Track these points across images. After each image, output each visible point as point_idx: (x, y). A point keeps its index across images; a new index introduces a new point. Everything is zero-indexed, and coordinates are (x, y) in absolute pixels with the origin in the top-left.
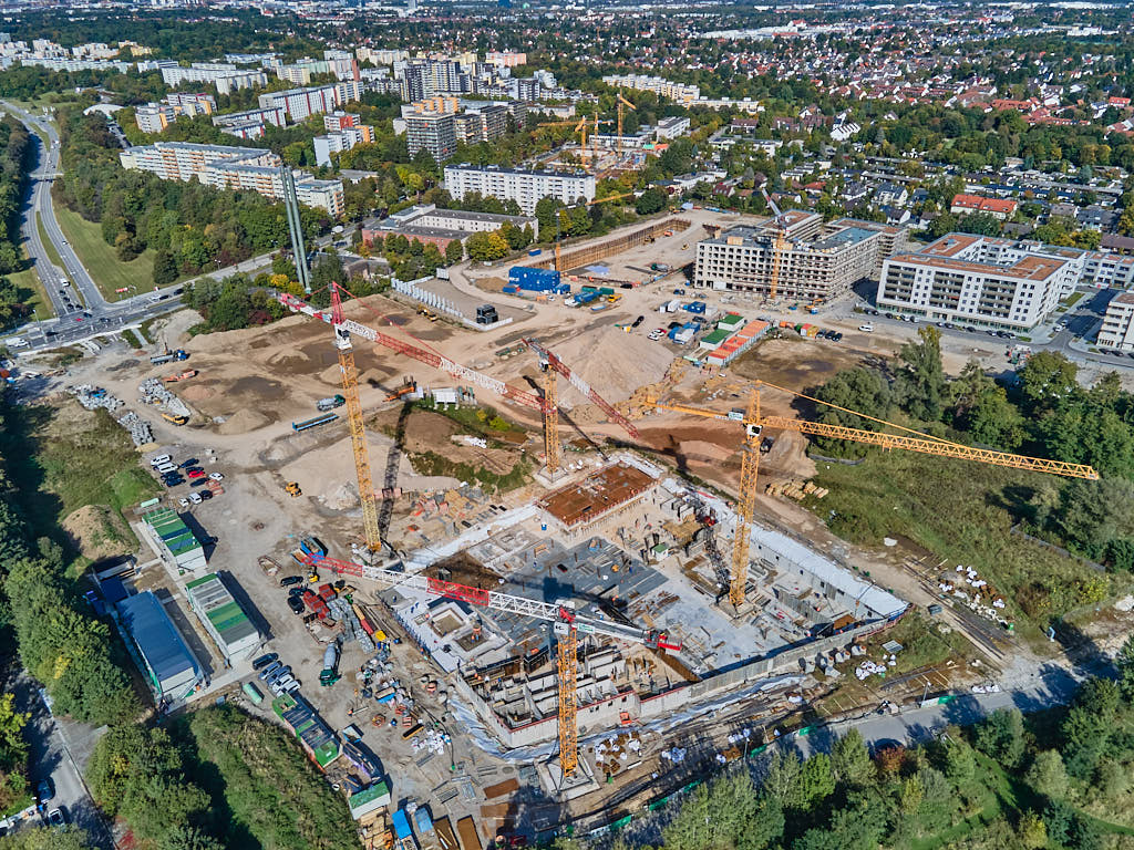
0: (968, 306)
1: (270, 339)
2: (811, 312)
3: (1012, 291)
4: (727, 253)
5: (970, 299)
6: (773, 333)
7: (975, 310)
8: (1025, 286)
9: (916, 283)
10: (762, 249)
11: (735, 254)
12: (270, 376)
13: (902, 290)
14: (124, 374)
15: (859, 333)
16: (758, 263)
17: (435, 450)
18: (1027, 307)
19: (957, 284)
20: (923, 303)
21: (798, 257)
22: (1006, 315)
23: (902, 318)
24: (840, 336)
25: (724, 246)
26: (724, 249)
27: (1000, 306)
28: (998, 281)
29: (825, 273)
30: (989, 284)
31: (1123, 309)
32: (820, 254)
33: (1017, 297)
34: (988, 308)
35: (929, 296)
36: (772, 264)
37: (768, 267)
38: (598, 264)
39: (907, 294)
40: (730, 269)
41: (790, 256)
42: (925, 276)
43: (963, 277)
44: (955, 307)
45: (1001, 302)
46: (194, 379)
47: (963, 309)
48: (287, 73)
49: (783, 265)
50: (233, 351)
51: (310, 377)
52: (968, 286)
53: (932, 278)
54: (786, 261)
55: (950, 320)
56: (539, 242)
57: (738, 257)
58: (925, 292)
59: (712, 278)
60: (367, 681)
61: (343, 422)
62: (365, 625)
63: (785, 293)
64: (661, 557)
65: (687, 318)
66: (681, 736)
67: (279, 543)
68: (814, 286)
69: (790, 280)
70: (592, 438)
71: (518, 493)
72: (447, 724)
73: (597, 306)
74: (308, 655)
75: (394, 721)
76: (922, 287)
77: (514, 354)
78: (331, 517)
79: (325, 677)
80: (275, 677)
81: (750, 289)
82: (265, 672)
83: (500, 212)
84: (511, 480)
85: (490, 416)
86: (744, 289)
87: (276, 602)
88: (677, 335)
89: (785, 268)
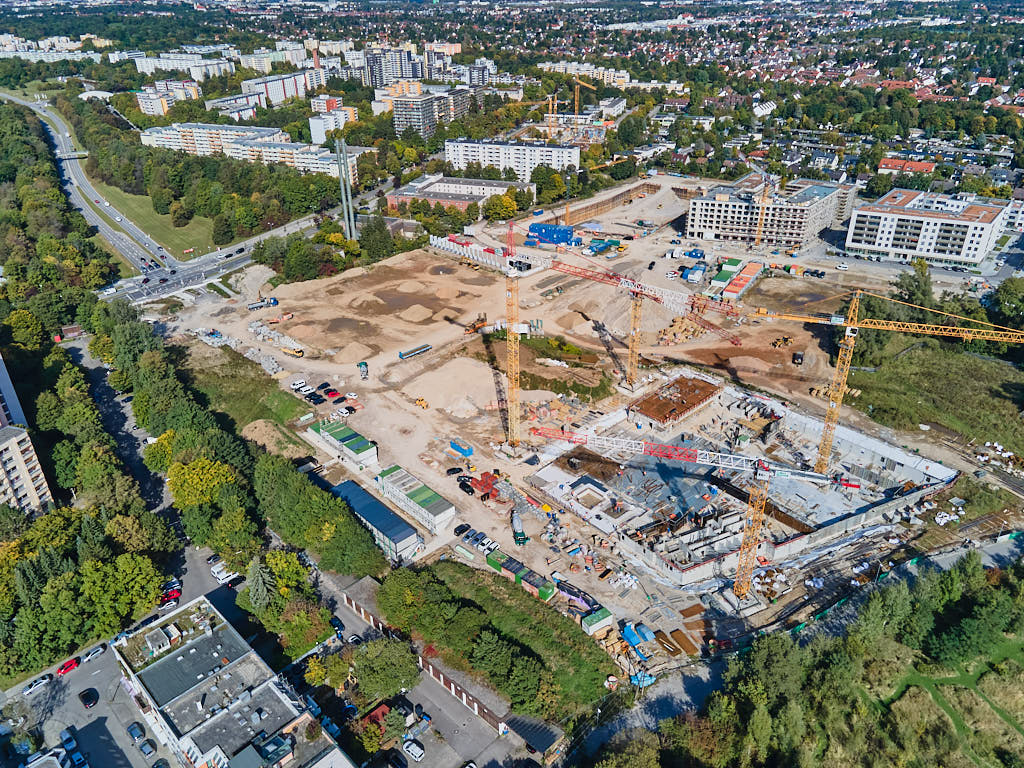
0: (926, 247)
1: (342, 288)
2: (791, 255)
3: (964, 233)
4: (716, 208)
5: (928, 240)
6: (767, 273)
7: (932, 250)
8: (976, 228)
9: (881, 229)
10: (747, 204)
11: (723, 208)
12: (357, 317)
13: (868, 236)
14: (227, 319)
15: (837, 271)
16: (743, 216)
17: (527, 370)
18: (977, 246)
19: (916, 228)
20: (886, 245)
21: (777, 210)
22: (958, 253)
23: (870, 259)
24: (823, 274)
25: (713, 202)
26: (713, 205)
27: (953, 245)
28: (952, 225)
29: (801, 223)
30: (944, 227)
32: (797, 207)
33: (968, 238)
34: (943, 248)
35: (891, 239)
36: (755, 216)
37: (751, 219)
38: (590, 222)
39: (872, 239)
40: (718, 222)
41: (771, 210)
42: (889, 223)
43: (922, 222)
44: (915, 248)
45: (954, 242)
46: (291, 320)
47: (921, 250)
48: (249, 62)
49: (765, 217)
50: (315, 297)
51: (391, 317)
52: (927, 230)
53: (895, 224)
54: (767, 214)
55: (909, 259)
56: (538, 204)
57: (726, 211)
58: (888, 236)
59: (702, 230)
60: (552, 541)
61: (437, 351)
62: (530, 500)
63: (766, 241)
64: (745, 444)
65: (691, 262)
66: (814, 571)
67: (429, 444)
68: (791, 234)
69: (770, 230)
70: (651, 358)
71: (607, 401)
72: (628, 568)
73: (610, 255)
74: (494, 524)
75: (586, 567)
76: (886, 233)
77: (556, 294)
78: (462, 424)
79: (520, 538)
80: (477, 540)
81: (735, 238)
82: (467, 537)
83: (500, 179)
84: (601, 391)
85: (562, 343)
86: (730, 238)
87: (450, 487)
88: (690, 276)
89: (766, 220)
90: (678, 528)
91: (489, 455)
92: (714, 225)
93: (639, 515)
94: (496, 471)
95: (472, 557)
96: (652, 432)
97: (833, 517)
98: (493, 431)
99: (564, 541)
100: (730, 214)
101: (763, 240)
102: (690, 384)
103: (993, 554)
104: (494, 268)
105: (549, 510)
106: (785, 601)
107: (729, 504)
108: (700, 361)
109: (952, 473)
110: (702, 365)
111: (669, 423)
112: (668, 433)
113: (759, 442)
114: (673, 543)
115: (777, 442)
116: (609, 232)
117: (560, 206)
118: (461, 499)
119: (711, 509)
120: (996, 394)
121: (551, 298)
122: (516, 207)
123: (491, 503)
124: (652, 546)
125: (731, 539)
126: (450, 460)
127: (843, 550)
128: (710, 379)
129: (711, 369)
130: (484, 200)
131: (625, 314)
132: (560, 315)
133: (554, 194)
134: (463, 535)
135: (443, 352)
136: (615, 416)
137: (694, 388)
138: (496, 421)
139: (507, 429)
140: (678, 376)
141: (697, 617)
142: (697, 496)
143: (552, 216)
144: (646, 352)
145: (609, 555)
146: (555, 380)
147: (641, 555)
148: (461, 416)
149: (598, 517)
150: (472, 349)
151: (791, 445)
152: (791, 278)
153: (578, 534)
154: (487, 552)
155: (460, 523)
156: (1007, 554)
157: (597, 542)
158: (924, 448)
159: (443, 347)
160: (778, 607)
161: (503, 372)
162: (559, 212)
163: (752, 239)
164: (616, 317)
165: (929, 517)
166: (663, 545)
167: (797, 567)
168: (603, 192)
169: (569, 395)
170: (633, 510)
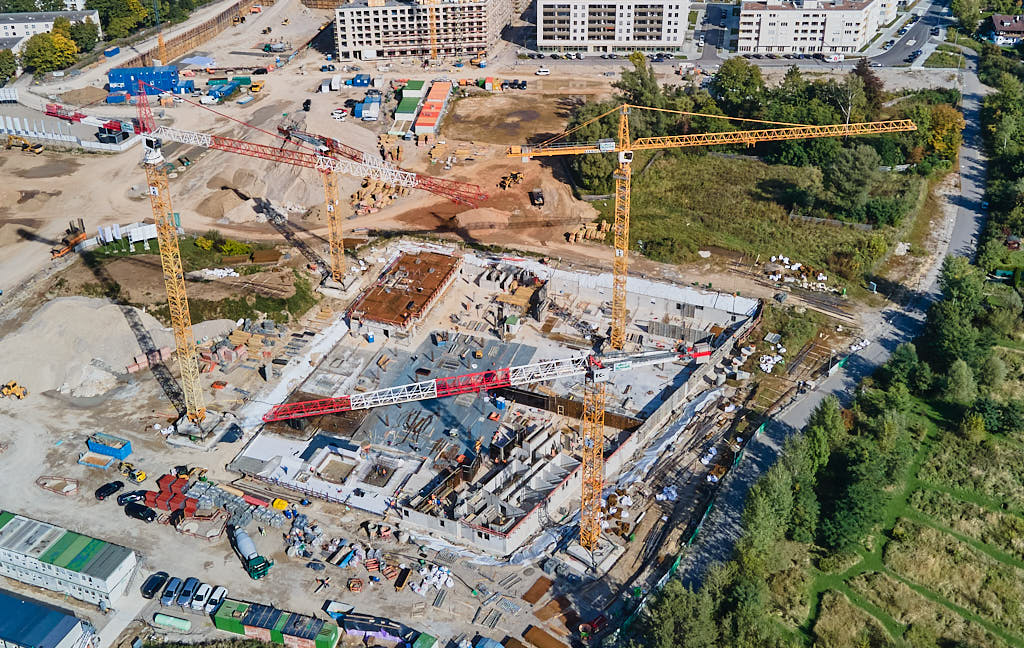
0: (625, 35)
2: (479, 66)
3: (660, 14)
4: (372, 16)
5: (625, 27)
6: (458, 93)
7: (631, 38)
8: (669, 7)
9: (572, 19)
10: (410, 7)
11: (381, 16)
13: (559, 29)
15: (537, 78)
16: (407, 23)
18: (675, 27)
19: (610, 14)
20: (582, 38)
21: (449, 10)
22: (659, 38)
23: (568, 57)
24: (524, 84)
25: (366, 9)
26: (367, 13)
27: (651, 29)
28: (646, 6)
29: (480, 23)
30: (639, 10)
31: (752, 16)
32: (471, 4)
33: (665, 19)
34: (642, 33)
35: (586, 30)
36: (422, 22)
37: (419, 25)
39: (565, 33)
40: (377, 35)
41: (441, 10)
42: (580, 12)
43: (614, 6)
44: (613, 38)
45: (652, 26)
47: (620, 39)
49: (435, 21)
52: (621, 15)
53: (586, 12)
54: (438, 17)
55: (610, 51)
56: (108, 38)
57: (385, 20)
58: (583, 27)
59: (358, 47)
60: (306, 554)
61: (12, 295)
62: (252, 500)
63: (442, 51)
64: (515, 329)
65: (358, 93)
66: (660, 477)
67: (48, 456)
68: (472, 38)
69: (444, 36)
70: (353, 236)
71: (313, 313)
72: (431, 558)
73: (244, 99)
74: (205, 557)
75: (372, 578)
76: (579, 23)
77: (182, 169)
78: (96, 406)
79: (255, 567)
80: (187, 594)
81: (403, 53)
82: (169, 594)
83: (37, 10)
84: (301, 301)
85: (218, 243)
86: (397, 54)
87: (109, 520)
88: (365, 113)
89: (438, 24)
90: (475, 473)
91: (160, 445)
92: (373, 39)
93: (414, 471)
94: (181, 469)
95: (187, 626)
96: (391, 343)
97: (651, 398)
98: (153, 405)
99: (325, 547)
100: (391, 23)
101: (439, 50)
102: (419, 262)
103: (830, 391)
104: (68, 146)
105: (285, 506)
106: (643, 533)
107: (525, 417)
108: (419, 227)
109: (754, 304)
110: (425, 232)
111: (410, 324)
112: (414, 338)
113: (530, 320)
114: (477, 499)
115: (551, 315)
116: (231, 66)
117: (141, 38)
118: (135, 533)
119: (505, 431)
120: (756, 197)
121: (176, 175)
122: (76, 49)
123: (190, 525)
124: (450, 514)
125: (547, 468)
126: (95, 471)
127: (681, 439)
128: (441, 250)
129: (437, 235)
130: (20, 43)
131: (298, 180)
132: (201, 198)
133: (130, 22)
134: (159, 594)
135: (24, 295)
136: (331, 333)
137: (426, 266)
138: (152, 388)
139: (176, 395)
140: (397, 254)
141: (547, 597)
142: (482, 419)
143: (135, 55)
144: (343, 229)
145: (396, 547)
146: (226, 299)
147: (439, 531)
148: (90, 393)
149: (359, 492)
150: (73, 281)
151: (569, 315)
152: (489, 95)
153: (340, 530)
154: (210, 608)
155: (147, 574)
156: (843, 388)
157: (373, 533)
158: (715, 279)
159: (22, 287)
160: (638, 543)
161: (139, 306)
162: (144, 48)
163: (425, 51)
164: (285, 187)
165: (752, 365)
166: (465, 506)
167: (639, 479)
168: (200, 11)
169: (255, 318)
170: (405, 466)
